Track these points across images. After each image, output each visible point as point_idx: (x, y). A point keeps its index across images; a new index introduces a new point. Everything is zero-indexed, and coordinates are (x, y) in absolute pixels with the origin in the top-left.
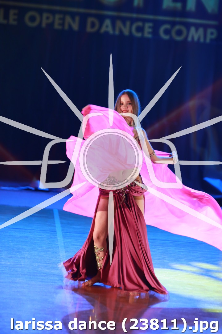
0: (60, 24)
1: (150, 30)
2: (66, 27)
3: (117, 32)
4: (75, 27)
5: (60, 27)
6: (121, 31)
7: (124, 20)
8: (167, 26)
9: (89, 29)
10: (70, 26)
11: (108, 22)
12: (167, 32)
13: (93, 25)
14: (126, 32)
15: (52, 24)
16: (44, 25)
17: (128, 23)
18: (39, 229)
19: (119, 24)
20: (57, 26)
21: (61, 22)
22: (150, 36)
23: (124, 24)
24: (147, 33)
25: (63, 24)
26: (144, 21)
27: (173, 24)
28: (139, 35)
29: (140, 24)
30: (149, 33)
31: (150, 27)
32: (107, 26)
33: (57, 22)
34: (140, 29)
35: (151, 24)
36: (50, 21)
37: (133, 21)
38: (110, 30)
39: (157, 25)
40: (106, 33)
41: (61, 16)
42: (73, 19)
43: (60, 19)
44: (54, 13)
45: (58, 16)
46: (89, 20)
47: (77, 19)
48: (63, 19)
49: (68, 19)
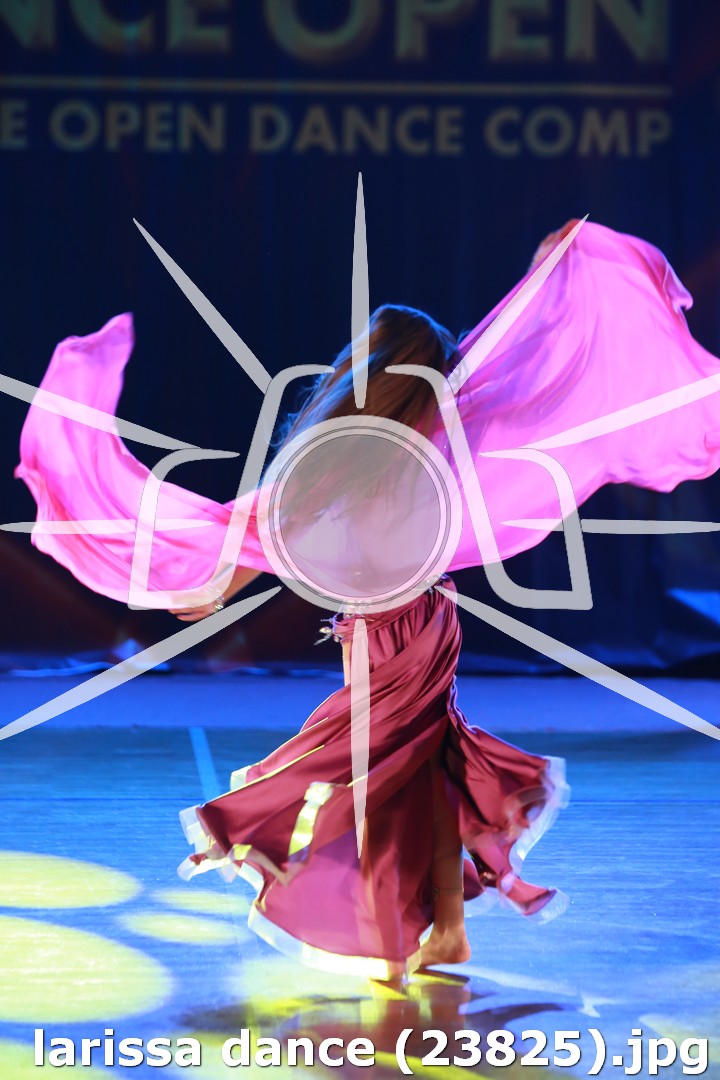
0: (163, 136)
1: (456, 131)
2: (185, 142)
3: (350, 145)
4: (215, 139)
5: (165, 145)
6: (361, 141)
7: (368, 106)
8: (511, 114)
9: (258, 143)
10: (196, 138)
11: (317, 116)
12: (510, 132)
13: (270, 129)
14: (379, 142)
15: (140, 136)
16: (113, 143)
17: (383, 115)
18: (147, 797)
19: (353, 118)
20: (155, 143)
21: (166, 127)
22: (455, 149)
23: (372, 119)
24: (447, 139)
25: (174, 135)
26: (434, 102)
27: (528, 105)
28: (419, 148)
29: (420, 113)
30: (453, 140)
31: (453, 122)
32: (316, 130)
33: (155, 127)
34: (423, 131)
35: (456, 113)
36: (133, 124)
37: (398, 104)
38: (328, 141)
39: (475, 113)
40: (316, 151)
41: (165, 108)
42: (206, 116)
43: (163, 118)
44: (142, 99)
45: (156, 110)
46: (258, 114)
47: (218, 113)
48: (174, 118)
49: (188, 116)
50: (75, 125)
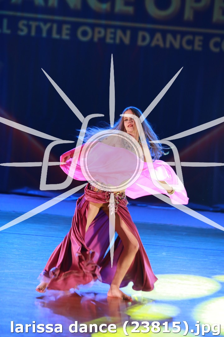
0: (111, 38)
1: (201, 43)
2: (118, 41)
3: (168, 45)
4: (127, 41)
5: (112, 41)
6: (171, 44)
7: (174, 34)
8: (218, 39)
9: (140, 43)
10: (121, 40)
11: (158, 36)
12: (217, 45)
13: (144, 39)
14: (177, 45)
15: (104, 38)
16: (96, 39)
17: (179, 37)
19: (169, 37)
20: (109, 41)
21: (112, 36)
22: (200, 49)
23: (175, 38)
24: (198, 46)
25: (114, 39)
26: (194, 34)
27: (223, 37)
28: (189, 48)
29: (190, 37)
30: (199, 46)
31: (200, 40)
32: (158, 40)
33: (109, 36)
34: (191, 43)
35: (201, 38)
36: (102, 34)
37: (183, 34)
38: (161, 44)
39: (207, 38)
40: (157, 46)
41: (113, 30)
42: (125, 33)
43: (112, 33)
44: (106, 27)
45: (110, 31)
46: (140, 34)
47: (128, 33)
48: (115, 33)
49: (119, 33)
50: (85, 33)
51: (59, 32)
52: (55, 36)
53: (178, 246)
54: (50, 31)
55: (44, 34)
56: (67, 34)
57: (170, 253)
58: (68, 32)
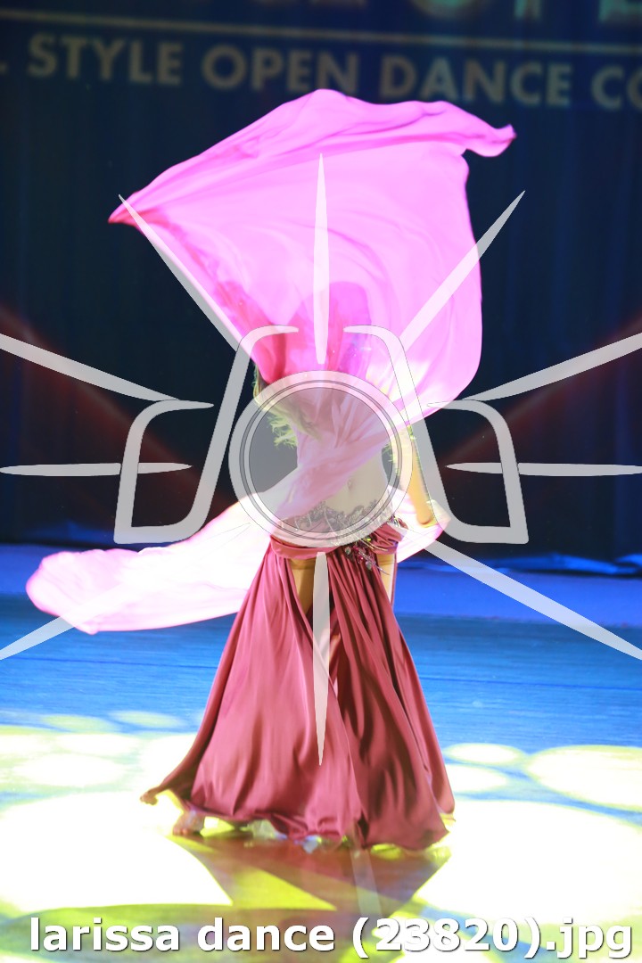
0: (303, 79)
1: (565, 85)
3: (469, 95)
4: (349, 84)
5: (304, 88)
6: (480, 92)
7: (487, 59)
8: (615, 72)
9: (387, 89)
10: (332, 83)
11: (441, 67)
12: (613, 88)
13: (399, 77)
14: (495, 94)
15: (282, 78)
16: (257, 83)
17: (500, 68)
19: (474, 70)
20: (295, 86)
21: (306, 71)
22: (565, 102)
23: (490, 73)
24: (557, 92)
25: (312, 79)
26: (546, 59)
27: (632, 64)
28: (533, 100)
29: (535, 68)
30: (562, 93)
31: (563, 77)
32: (440, 80)
33: (295, 72)
34: (535, 84)
35: (567, 69)
36: (275, 70)
37: (514, 60)
38: (449, 90)
39: (583, 69)
41: (305, 55)
42: (342, 64)
43: (304, 63)
44: (284, 46)
45: (296, 57)
46: (389, 63)
47: (353, 61)
48: (313, 64)
49: (327, 63)
50: (225, 67)
51: (150, 63)
52: (136, 74)
53: (519, 681)
54: (121, 62)
55: (106, 72)
56: (173, 72)
57: (494, 701)
58: (176, 64)
